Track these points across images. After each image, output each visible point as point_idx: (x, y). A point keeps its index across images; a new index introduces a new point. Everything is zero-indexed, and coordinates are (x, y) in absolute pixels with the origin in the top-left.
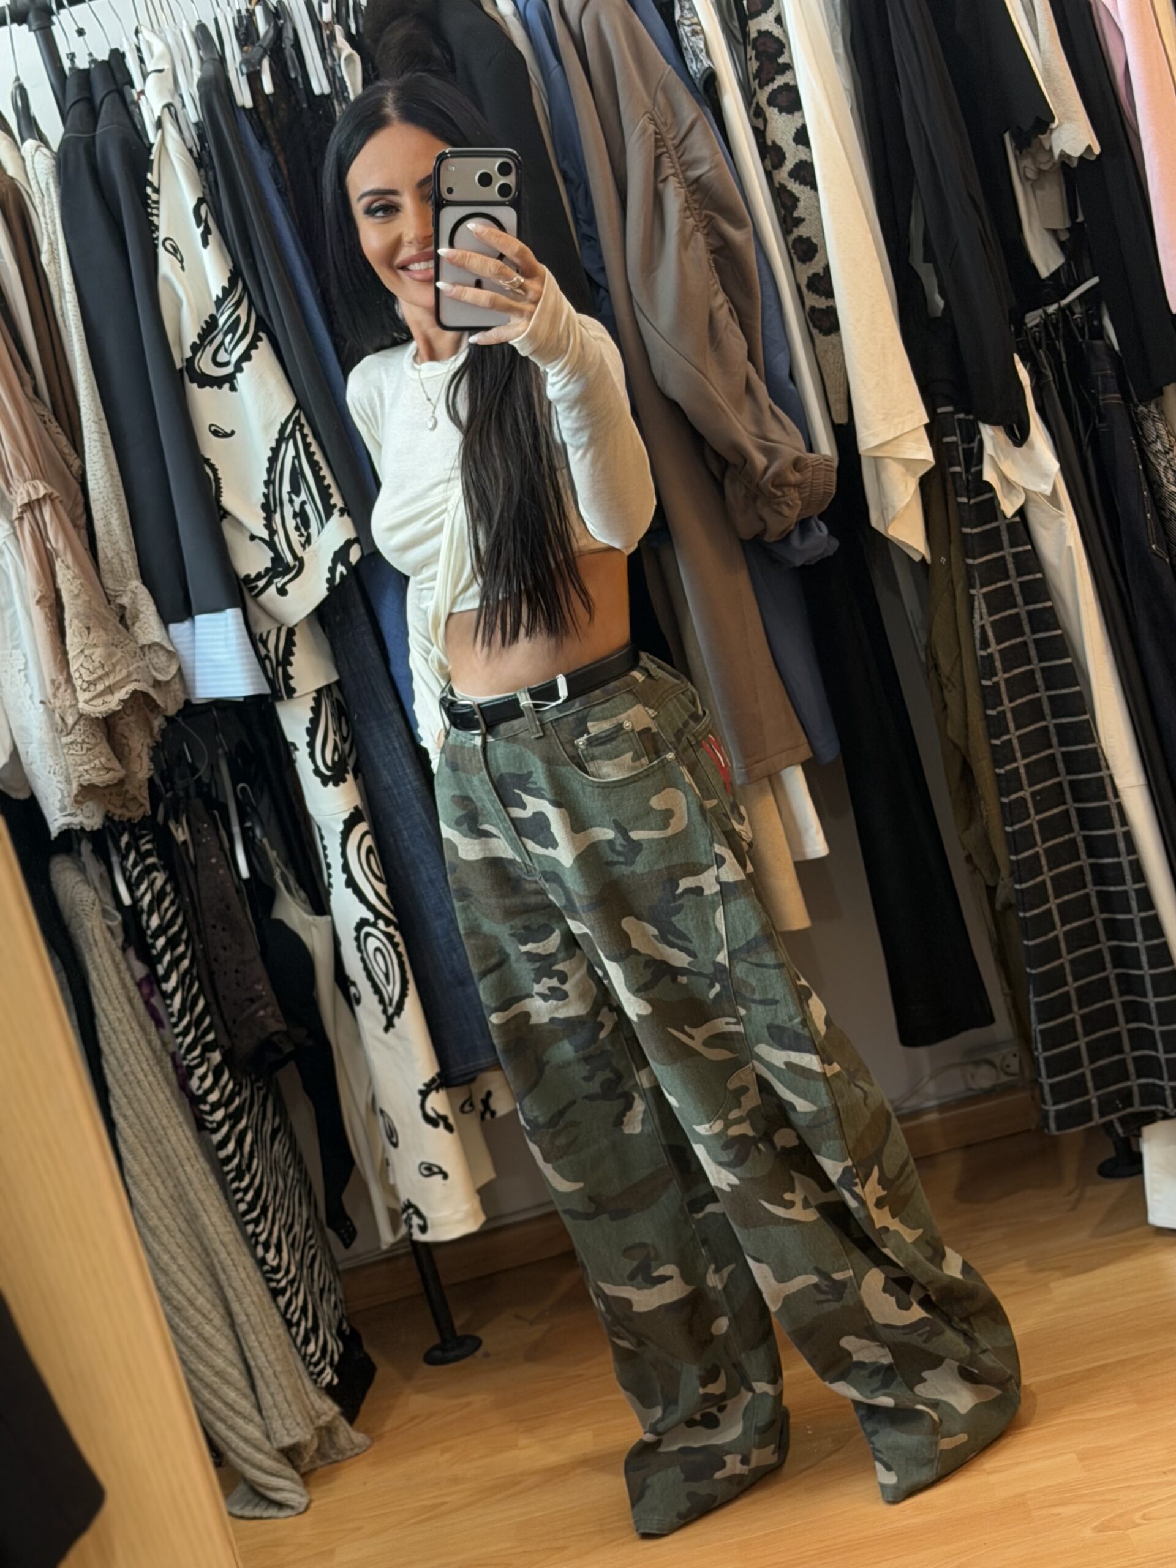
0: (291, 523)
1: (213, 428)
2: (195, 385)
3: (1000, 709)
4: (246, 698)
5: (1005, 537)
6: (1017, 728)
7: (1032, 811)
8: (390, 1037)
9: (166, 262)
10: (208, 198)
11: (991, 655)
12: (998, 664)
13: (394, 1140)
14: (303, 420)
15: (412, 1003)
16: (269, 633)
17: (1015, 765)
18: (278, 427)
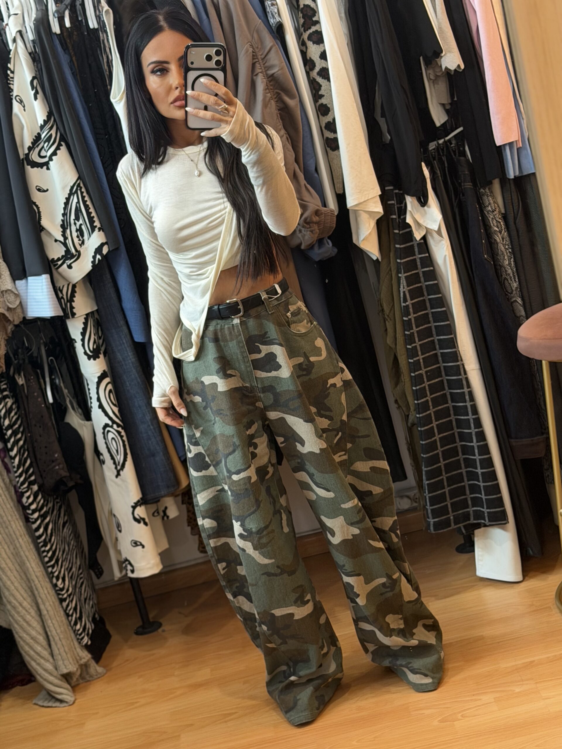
0: (75, 234)
1: (38, 188)
2: (29, 167)
3: (412, 331)
4: (51, 317)
5: (416, 250)
6: (419, 341)
7: (425, 380)
8: (118, 480)
9: (16, 107)
10: (38, 76)
11: (408, 305)
12: (411, 310)
13: (120, 529)
14: (82, 185)
15: (129, 464)
16: (63, 286)
17: (418, 358)
18: (69, 188)
